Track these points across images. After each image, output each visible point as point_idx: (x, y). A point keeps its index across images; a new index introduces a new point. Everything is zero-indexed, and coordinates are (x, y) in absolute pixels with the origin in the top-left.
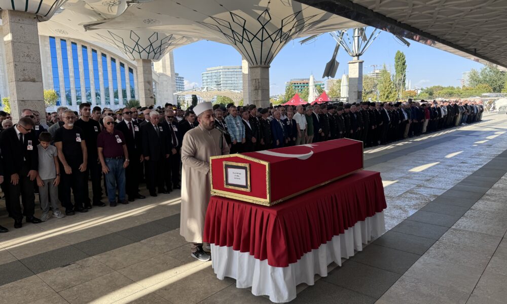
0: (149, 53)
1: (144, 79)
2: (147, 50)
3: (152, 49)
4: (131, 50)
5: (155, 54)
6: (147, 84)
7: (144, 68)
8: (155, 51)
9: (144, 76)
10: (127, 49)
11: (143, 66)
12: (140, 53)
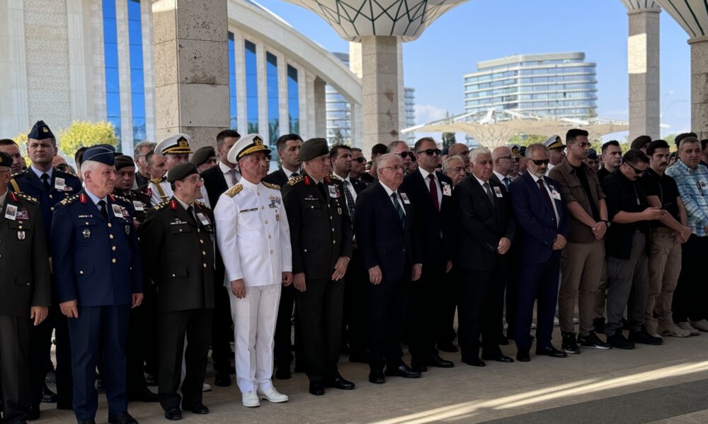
0: (395, 21)
1: (379, 87)
2: (392, 12)
3: (403, 10)
4: (352, 14)
5: (411, 21)
6: (385, 99)
7: (379, 59)
8: (411, 14)
9: (379, 80)
10: (342, 12)
11: (379, 54)
12: (373, 20)
